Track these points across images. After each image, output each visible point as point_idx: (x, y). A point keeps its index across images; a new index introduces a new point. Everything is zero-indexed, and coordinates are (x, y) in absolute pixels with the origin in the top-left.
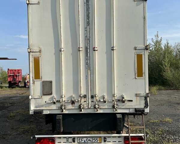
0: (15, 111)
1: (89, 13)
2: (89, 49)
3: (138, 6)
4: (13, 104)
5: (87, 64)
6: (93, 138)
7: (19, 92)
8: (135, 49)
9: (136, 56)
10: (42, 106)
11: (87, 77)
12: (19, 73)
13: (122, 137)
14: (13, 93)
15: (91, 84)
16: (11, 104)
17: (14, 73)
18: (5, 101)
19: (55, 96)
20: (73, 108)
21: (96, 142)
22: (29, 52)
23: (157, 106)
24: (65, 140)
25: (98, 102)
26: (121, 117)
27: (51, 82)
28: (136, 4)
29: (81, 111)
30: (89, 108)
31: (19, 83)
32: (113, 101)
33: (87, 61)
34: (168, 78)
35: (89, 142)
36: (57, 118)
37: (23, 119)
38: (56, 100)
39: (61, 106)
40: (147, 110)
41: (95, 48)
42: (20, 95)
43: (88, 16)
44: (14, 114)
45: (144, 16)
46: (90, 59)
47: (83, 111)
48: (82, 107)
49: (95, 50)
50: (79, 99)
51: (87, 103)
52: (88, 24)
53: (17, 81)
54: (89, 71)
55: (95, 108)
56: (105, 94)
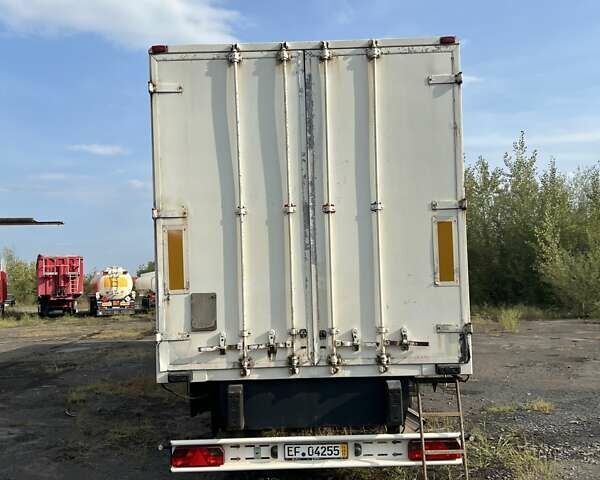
0: (83, 388)
1: (312, 116)
2: (314, 209)
3: (439, 95)
4: (69, 366)
5: (307, 247)
6: (326, 446)
7: (78, 329)
8: (434, 207)
9: (436, 227)
10: (190, 361)
11: (307, 281)
12: (73, 269)
13: (403, 442)
14: (58, 333)
15: (318, 300)
16: (63, 366)
17: (58, 269)
18: (40, 358)
19: (224, 334)
20: (272, 365)
21: (333, 456)
22: (155, 219)
23: (515, 367)
24: (250, 452)
25: (337, 348)
26: (400, 386)
27: (213, 297)
28: (434, 92)
29: (294, 372)
30: (313, 365)
31: (73, 301)
32: (378, 344)
33: (307, 239)
34: (555, 282)
35: (316, 456)
36: (231, 392)
37: (113, 408)
38: (228, 343)
39: (240, 360)
40: (467, 369)
41: (327, 205)
42: (83, 338)
43: (309, 124)
44: (83, 396)
45: (455, 123)
46: (315, 234)
47: (299, 374)
48: (296, 362)
49: (328, 212)
50: (289, 342)
51: (310, 350)
52: (310, 143)
53: (69, 295)
54: (313, 266)
55: (330, 364)
56: (357, 328)
